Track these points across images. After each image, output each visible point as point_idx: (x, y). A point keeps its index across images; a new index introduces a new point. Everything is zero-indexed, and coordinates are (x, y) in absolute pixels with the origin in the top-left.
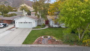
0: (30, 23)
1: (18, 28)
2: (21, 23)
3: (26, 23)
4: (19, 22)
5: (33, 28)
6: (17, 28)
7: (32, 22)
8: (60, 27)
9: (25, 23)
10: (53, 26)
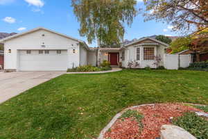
0: (59, 51)
1: (14, 70)
2: (29, 51)
3: (47, 51)
4: (19, 50)
5: (69, 70)
6: (8, 71)
7: (66, 50)
8: (162, 68)
9: (41, 51)
10: (137, 64)
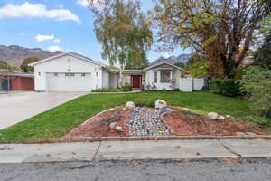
3: (73, 74)
4: (47, 73)
5: (93, 91)
7: (90, 74)
9: (67, 74)
10: (155, 87)
